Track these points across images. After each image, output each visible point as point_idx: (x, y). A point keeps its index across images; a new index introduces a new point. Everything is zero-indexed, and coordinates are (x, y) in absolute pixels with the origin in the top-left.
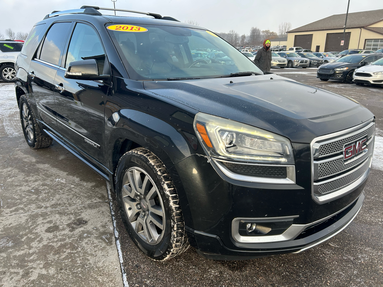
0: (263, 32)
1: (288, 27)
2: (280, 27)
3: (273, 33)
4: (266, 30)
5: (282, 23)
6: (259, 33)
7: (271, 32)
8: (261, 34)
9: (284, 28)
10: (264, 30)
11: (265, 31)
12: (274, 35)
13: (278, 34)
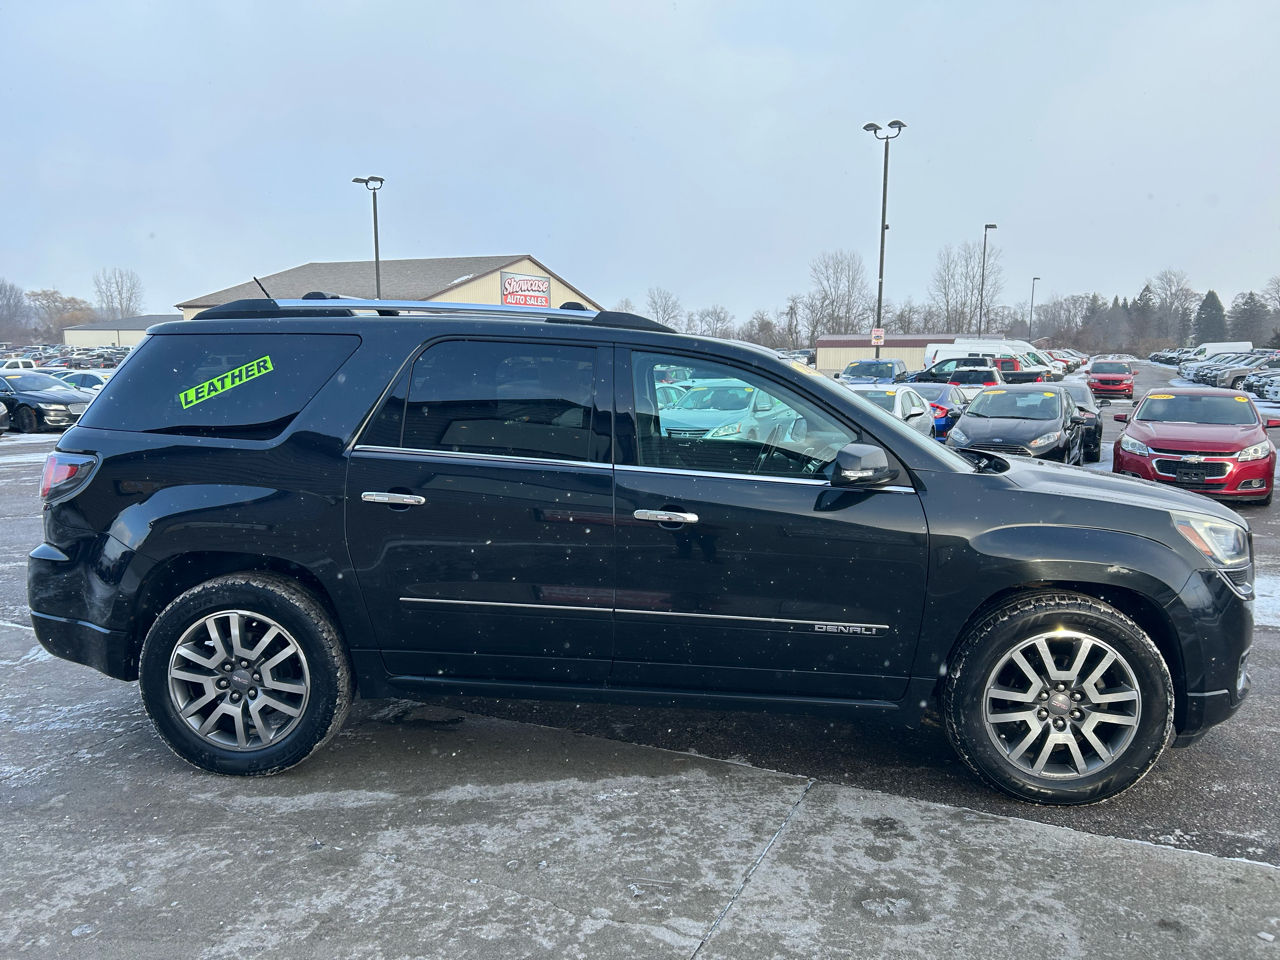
0: (32, 298)
1: (128, 284)
2: (97, 283)
3: (72, 300)
4: (45, 289)
5: (104, 272)
6: (19, 301)
7: (66, 296)
8: (27, 302)
9: (114, 285)
10: (38, 290)
11: (40, 295)
12: (81, 309)
13: (95, 305)
